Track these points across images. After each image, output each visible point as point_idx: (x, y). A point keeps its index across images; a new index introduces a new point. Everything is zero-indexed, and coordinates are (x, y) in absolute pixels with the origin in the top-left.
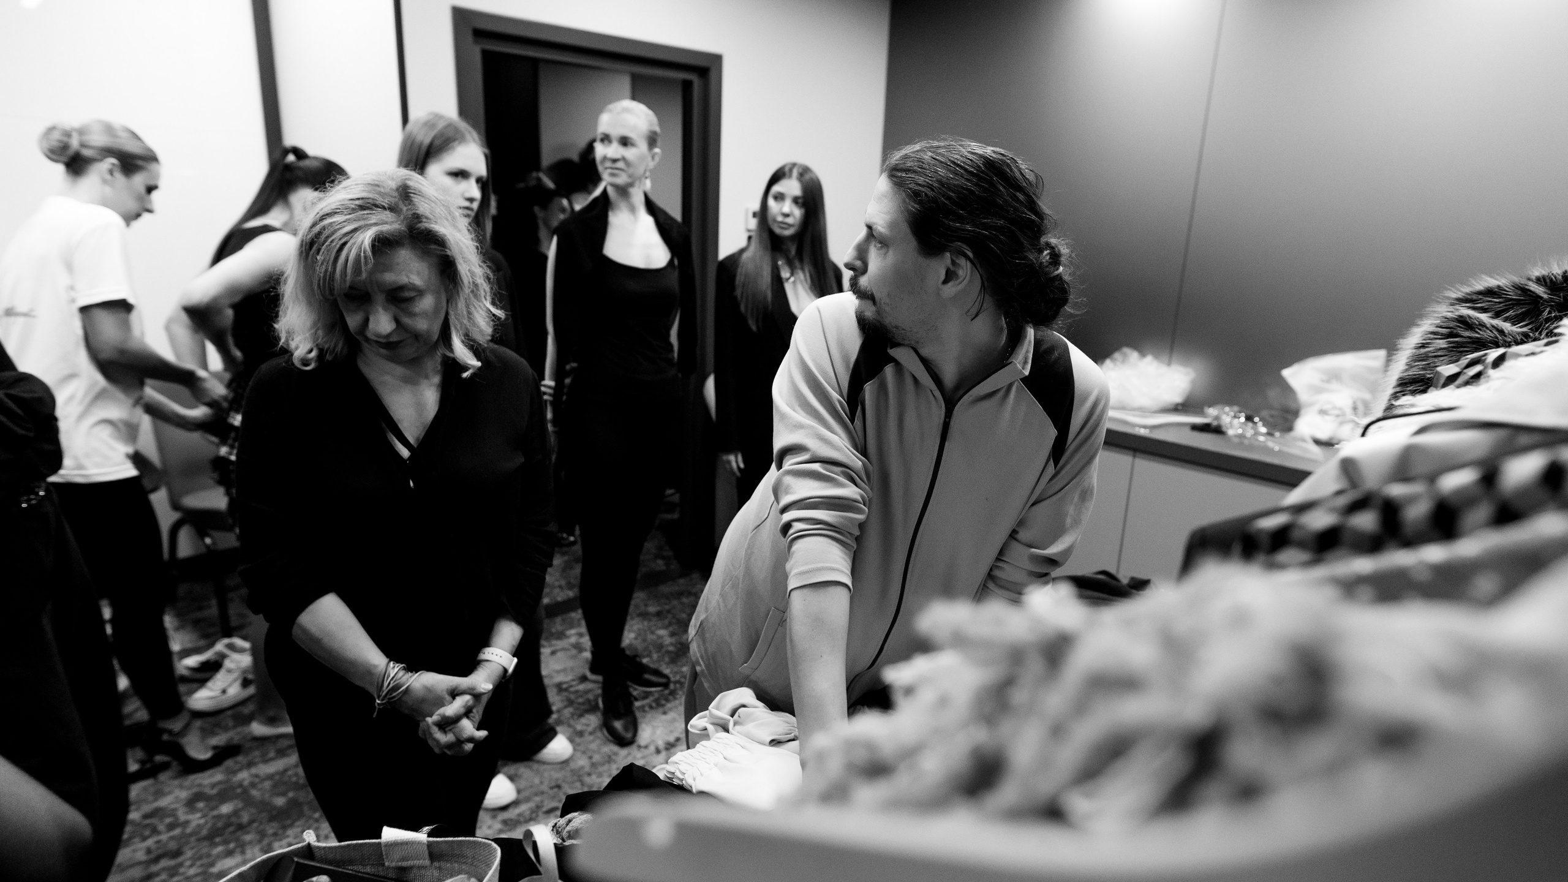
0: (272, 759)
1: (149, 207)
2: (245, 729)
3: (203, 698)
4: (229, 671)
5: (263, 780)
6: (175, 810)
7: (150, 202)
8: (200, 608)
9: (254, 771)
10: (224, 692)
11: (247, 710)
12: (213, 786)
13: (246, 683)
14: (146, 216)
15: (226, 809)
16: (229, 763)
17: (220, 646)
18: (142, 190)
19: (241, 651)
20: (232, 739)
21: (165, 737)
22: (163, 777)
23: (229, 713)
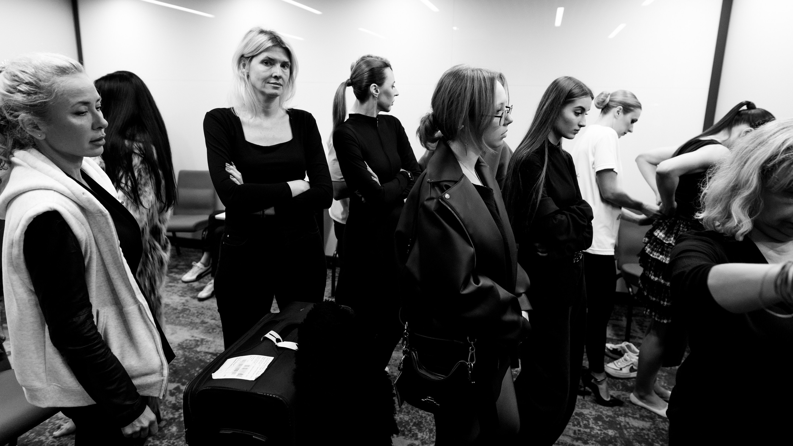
0: (636, 418)
1: (630, 130)
2: (627, 394)
3: (611, 367)
4: (626, 360)
5: (630, 428)
6: (589, 419)
7: (632, 127)
8: (617, 319)
9: (627, 420)
10: (621, 369)
11: (630, 384)
12: (607, 416)
13: (632, 370)
14: (628, 133)
15: (611, 432)
16: (616, 408)
17: (624, 345)
18: (630, 121)
19: (634, 352)
20: (620, 396)
21: (593, 381)
22: (587, 398)
23: (621, 381)
